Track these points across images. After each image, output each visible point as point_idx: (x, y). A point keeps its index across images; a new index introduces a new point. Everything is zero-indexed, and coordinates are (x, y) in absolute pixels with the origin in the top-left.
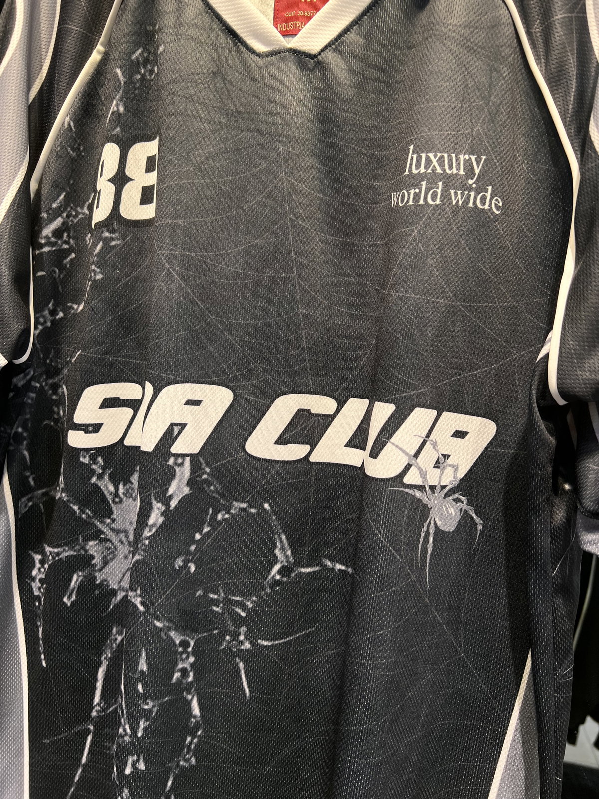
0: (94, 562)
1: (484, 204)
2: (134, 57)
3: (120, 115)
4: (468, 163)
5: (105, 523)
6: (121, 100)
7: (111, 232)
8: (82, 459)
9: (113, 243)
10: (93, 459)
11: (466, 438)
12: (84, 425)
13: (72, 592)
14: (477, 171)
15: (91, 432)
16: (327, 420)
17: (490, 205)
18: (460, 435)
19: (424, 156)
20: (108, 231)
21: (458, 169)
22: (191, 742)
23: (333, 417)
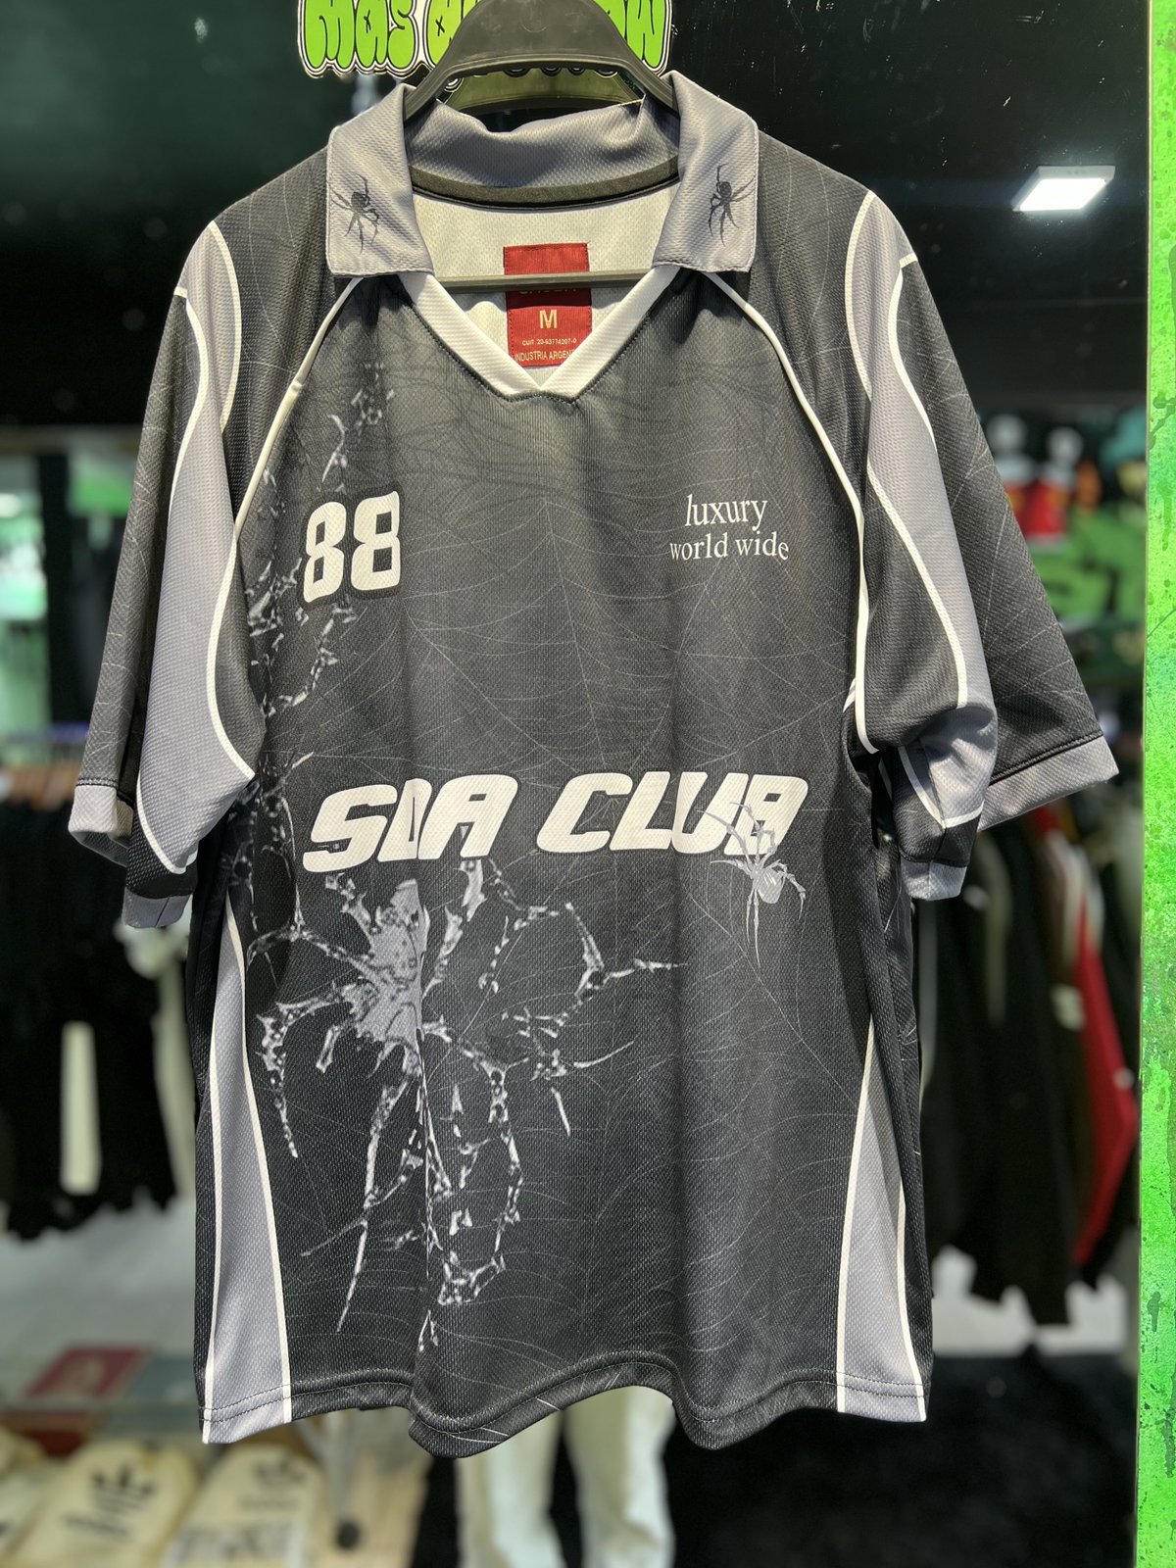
0: (352, 1011)
1: (771, 552)
2: (354, 402)
3: (343, 470)
4: (750, 509)
5: (362, 961)
6: (342, 451)
7: (343, 608)
8: (328, 885)
9: (347, 620)
10: (342, 882)
11: (779, 800)
12: (327, 843)
13: (327, 1054)
14: (760, 517)
15: (338, 850)
16: (624, 800)
17: (777, 552)
18: (772, 797)
19: (705, 506)
20: (339, 607)
21: (741, 517)
22: (513, 1195)
23: (630, 796)
